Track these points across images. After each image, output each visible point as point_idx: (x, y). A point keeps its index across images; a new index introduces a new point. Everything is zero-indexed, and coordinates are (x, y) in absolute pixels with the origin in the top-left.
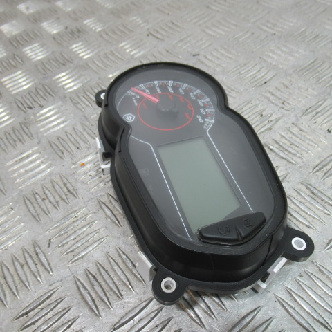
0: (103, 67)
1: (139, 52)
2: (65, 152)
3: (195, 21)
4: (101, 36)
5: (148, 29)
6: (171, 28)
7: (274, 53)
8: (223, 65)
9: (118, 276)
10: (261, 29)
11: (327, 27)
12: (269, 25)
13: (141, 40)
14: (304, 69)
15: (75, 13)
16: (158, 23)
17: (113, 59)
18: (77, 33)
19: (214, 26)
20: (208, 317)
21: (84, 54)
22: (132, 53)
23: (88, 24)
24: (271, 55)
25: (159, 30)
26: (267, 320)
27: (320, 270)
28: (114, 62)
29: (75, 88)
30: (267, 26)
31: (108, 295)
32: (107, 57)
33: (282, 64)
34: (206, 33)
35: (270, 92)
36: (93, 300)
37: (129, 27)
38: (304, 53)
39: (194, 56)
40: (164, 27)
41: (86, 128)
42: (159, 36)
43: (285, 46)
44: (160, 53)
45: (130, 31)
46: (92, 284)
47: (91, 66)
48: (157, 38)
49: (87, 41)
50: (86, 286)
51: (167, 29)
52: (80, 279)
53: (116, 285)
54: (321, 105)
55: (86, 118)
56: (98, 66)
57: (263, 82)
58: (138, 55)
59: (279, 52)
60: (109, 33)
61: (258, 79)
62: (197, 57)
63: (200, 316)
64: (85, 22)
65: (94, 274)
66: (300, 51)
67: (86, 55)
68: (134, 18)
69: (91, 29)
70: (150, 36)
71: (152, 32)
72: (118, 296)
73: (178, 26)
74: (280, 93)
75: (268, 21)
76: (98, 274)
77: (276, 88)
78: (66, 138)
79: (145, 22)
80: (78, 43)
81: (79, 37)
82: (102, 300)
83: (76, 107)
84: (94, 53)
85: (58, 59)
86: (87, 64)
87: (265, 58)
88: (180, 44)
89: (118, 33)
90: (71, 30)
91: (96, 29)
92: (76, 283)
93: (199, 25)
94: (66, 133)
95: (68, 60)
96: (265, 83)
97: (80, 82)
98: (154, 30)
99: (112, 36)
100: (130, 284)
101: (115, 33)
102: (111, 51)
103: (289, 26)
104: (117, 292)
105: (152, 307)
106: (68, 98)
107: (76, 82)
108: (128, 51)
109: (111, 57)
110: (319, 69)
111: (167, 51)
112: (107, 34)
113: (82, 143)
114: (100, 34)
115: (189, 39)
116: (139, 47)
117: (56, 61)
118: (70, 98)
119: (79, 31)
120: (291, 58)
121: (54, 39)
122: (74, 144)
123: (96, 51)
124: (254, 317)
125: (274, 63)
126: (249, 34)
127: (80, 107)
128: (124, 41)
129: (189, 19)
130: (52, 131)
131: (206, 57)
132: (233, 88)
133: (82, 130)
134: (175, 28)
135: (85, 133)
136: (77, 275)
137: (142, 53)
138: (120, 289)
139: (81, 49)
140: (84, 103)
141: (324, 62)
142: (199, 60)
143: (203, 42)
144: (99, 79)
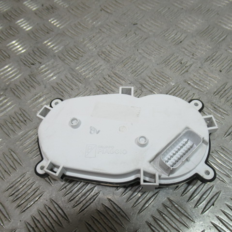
0: (75, 34)
2: (64, 92)
5: (100, 6)
6: (115, 5)
7: (184, 22)
8: (154, 31)
10: (174, 5)
13: (97, 14)
14: (203, 32)
16: (106, 1)
17: (81, 28)
19: (143, 3)
21: (60, 24)
22: (93, 24)
23: (58, 3)
24: (182, 23)
25: (108, 6)
27: (222, 148)
28: (82, 30)
30: (177, 3)
32: (76, 27)
33: (189, 30)
34: (139, 8)
35: (184, 48)
37: (87, 5)
38: (201, 21)
39: (134, 25)
40: (111, 4)
41: (74, 76)
42: (109, 11)
43: (190, 17)
44: (112, 23)
45: (89, 7)
47: (67, 33)
48: (107, 12)
49: (60, 15)
51: (113, 6)
54: (215, 55)
55: (73, 70)
56: (72, 33)
57: (180, 41)
58: (97, 25)
59: (187, 21)
60: (74, 9)
61: (177, 40)
62: (136, 25)
66: (199, 20)
67: (62, 25)
69: (61, 6)
70: (103, 11)
71: (104, 8)
73: (120, 4)
74: (190, 48)
77: (188, 45)
78: (62, 83)
81: (53, 12)
83: (64, 62)
84: (67, 24)
85: (43, 29)
86: (64, 32)
87: (179, 26)
88: (123, 17)
89: (80, 9)
90: (47, 7)
91: (64, 6)
94: (61, 80)
95: (50, 30)
96: (181, 42)
97: (62, 45)
98: (104, 6)
99: (77, 11)
102: (79, 22)
103: (191, 3)
106: (57, 56)
108: (90, 22)
109: (79, 27)
110: (212, 32)
111: (116, 22)
112: (73, 10)
113: (74, 86)
114: (68, 10)
115: (129, 13)
116: (97, 19)
117: (42, 30)
118: (58, 56)
119: (52, 8)
120: (194, 26)
121: (36, 14)
122: (68, 87)
123: (68, 22)
125: (185, 29)
126: (167, 9)
127: (67, 62)
128: (86, 15)
131: (142, 26)
132: (162, 46)
133: (71, 78)
134: (118, 5)
135: (74, 79)
137: (99, 23)
140: (69, 60)
141: (214, 28)
142: (138, 27)
143: (138, 15)
144: (75, 42)
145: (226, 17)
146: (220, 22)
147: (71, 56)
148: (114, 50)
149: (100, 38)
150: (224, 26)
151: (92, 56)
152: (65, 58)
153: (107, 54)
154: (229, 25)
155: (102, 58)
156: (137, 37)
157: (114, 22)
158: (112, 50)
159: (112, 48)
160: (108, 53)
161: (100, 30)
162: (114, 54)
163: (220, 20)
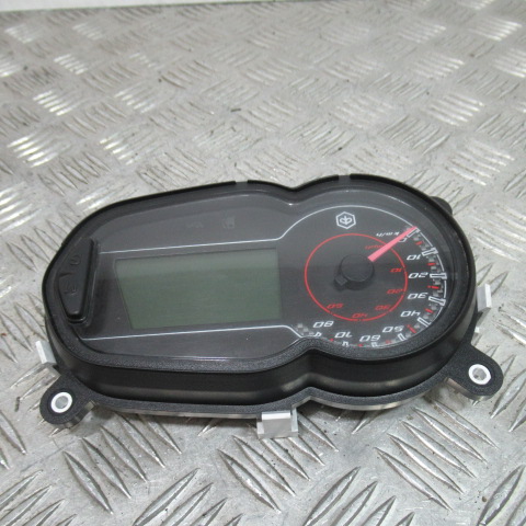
0: (90, 127)
1: (148, 105)
2: (35, 259)
3: (231, 60)
4: (85, 81)
5: (160, 72)
6: (194, 70)
7: (349, 107)
8: (278, 125)
9: (136, 444)
10: (328, 74)
11: (420, 73)
12: (339, 68)
13: (150, 88)
14: (392, 129)
15: (38, 45)
16: (174, 64)
17: (107, 116)
18: (45, 77)
19: (259, 68)
20: (282, 492)
21: (58, 107)
22: (136, 107)
23: (62, 63)
24: (345, 110)
25: (177, 73)
26: (369, 487)
27: (435, 407)
28: (108, 120)
29: (46, 160)
30: (336, 70)
31: (122, 475)
32: (96, 113)
33: (362, 123)
34: (248, 77)
35: (347, 162)
36: (98, 487)
37: (128, 68)
38: (390, 107)
39: (233, 111)
40: (184, 69)
41: (68, 220)
42: (178, 82)
43: (363, 98)
44: (181, 107)
45: (132, 74)
46: (94, 463)
47: (70, 125)
48: (174, 84)
49: (61, 89)
50: (84, 465)
51: (189, 72)
52: (73, 455)
53: (134, 459)
54: (419, 179)
55: (68, 206)
56: (82, 126)
57: (336, 148)
58: (146, 110)
59: (356, 106)
60: (98, 77)
61: (330, 144)
62: (238, 112)
63: (270, 492)
64: (57, 60)
65: (97, 446)
66: (385, 104)
67: (62, 109)
68: (137, 55)
69: (68, 71)
70: (164, 83)
71: (166, 76)
72: (138, 476)
73: (205, 68)
74: (360, 162)
75: (337, 63)
76: (103, 444)
77: (356, 156)
78: (36, 238)
79: (153, 61)
80: (47, 91)
81: (47, 82)
82: (113, 485)
83: (51, 189)
84: (75, 106)
85: (15, 115)
86: (63, 123)
87: (336, 114)
88: (210, 95)
89: (112, 76)
90: (34, 72)
91: (75, 71)
92: (68, 463)
93: (238, 67)
94: (35, 229)
95: (31, 118)
96: (340, 149)
97: (56, 151)
98: (169, 73)
99: (103, 81)
100: (157, 456)
101: (108, 77)
102: (103, 104)
103: (368, 70)
104: (137, 470)
105: (194, 486)
106: (35, 175)
107: (47, 151)
108: (129, 103)
109: (102, 113)
110: (414, 129)
111: (192, 105)
112: (94, 78)
114: (83, 78)
115: (223, 87)
116: (147, 98)
117: (12, 118)
118: (39, 175)
119: (47, 74)
120: (373, 115)
121: (6, 84)
122: (49, 246)
123: (79, 103)
124: (349, 484)
125: (350, 122)
126: (311, 81)
127: (57, 188)
128: (122, 89)
129: (221, 59)
130: (11, 227)
131: (251, 113)
132: (294, 157)
133: (61, 224)
134: (201, 70)
136: (69, 450)
137: (152, 106)
138: (141, 464)
139: (52, 101)
140: (63, 183)
141: (418, 120)
142: (241, 117)
143: (245, 91)
144: (86, 145)
145: (445, 100)
146: (433, 109)
147: (71, 174)
148: (179, 164)
149: (149, 138)
150: (441, 118)
151: (123, 177)
152: (55, 180)
153: (159, 173)
154: (454, 116)
155: (144, 180)
156: (237, 137)
157: (187, 106)
158: (172, 163)
159: (173, 160)
160: (163, 169)
161: (152, 120)
162: (177, 172)
163: (433, 106)
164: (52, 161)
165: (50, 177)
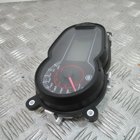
0: (15, 33)
1: (31, 27)
3: (55, 14)
4: (15, 21)
5: (35, 18)
6: (45, 17)
9: (22, 122)
10: (82, 17)
11: (107, 16)
12: (85, 15)
13: (32, 22)
15: (3, 12)
16: (39, 16)
17: (20, 30)
18: (3, 20)
19: (63, 16)
20: (64, 135)
21: (7, 28)
22: (28, 27)
23: (9, 16)
25: (40, 18)
26: (90, 133)
27: (110, 109)
28: (20, 31)
29: (2, 42)
30: (84, 16)
31: (17, 131)
34: (60, 19)
36: (10, 135)
37: (27, 17)
39: (55, 28)
40: (42, 17)
41: (7, 58)
42: (40, 20)
44: (40, 27)
45: (28, 19)
46: (9, 127)
47: (9, 33)
49: (8, 23)
50: (7, 128)
51: (43, 18)
52: (3, 125)
53: (21, 126)
55: (7, 54)
56: (13, 33)
58: (31, 28)
60: (18, 20)
62: (56, 28)
63: (61, 135)
64: (7, 16)
65: (10, 122)
67: (8, 28)
68: (30, 13)
69: (10, 18)
70: (36, 21)
71: (37, 19)
72: (22, 131)
75: (84, 14)
76: (12, 122)
79: (34, 15)
81: (4, 21)
82: (14, 134)
83: (3, 50)
86: (8, 32)
88: (49, 24)
89: (22, 19)
90: (1, 19)
91: (12, 18)
92: (2, 128)
93: (57, 16)
97: (5, 40)
98: (38, 18)
99: (19, 21)
100: (28, 125)
102: (19, 27)
103: (93, 16)
104: (22, 130)
105: (39, 134)
107: (3, 40)
108: (26, 26)
109: (19, 29)
111: (43, 26)
112: (17, 20)
113: (5, 65)
114: (14, 20)
115: (52, 21)
116: (31, 25)
119: (4, 19)
122: (1, 66)
123: (12, 27)
124: (84, 132)
126: (77, 19)
128: (25, 23)
129: (52, 14)
131: (60, 28)
133: (5, 59)
134: (47, 17)
135: (7, 61)
137: (33, 27)
138: (23, 128)
139: (5, 26)
140: (6, 48)
143: (59, 22)
144: (13, 38)
145: (114, 23)
146: (111, 26)
147: (9, 46)
148: (39, 42)
149: (31, 35)
150: (113, 28)
151: (23, 46)
152: (4, 48)
153: (33, 45)
154: (116, 27)
155: (29, 47)
156: (56, 35)
158: (37, 42)
159: (37, 41)
161: (32, 31)
162: (38, 44)
163: (111, 25)
164: (4, 42)
165: (3, 47)
